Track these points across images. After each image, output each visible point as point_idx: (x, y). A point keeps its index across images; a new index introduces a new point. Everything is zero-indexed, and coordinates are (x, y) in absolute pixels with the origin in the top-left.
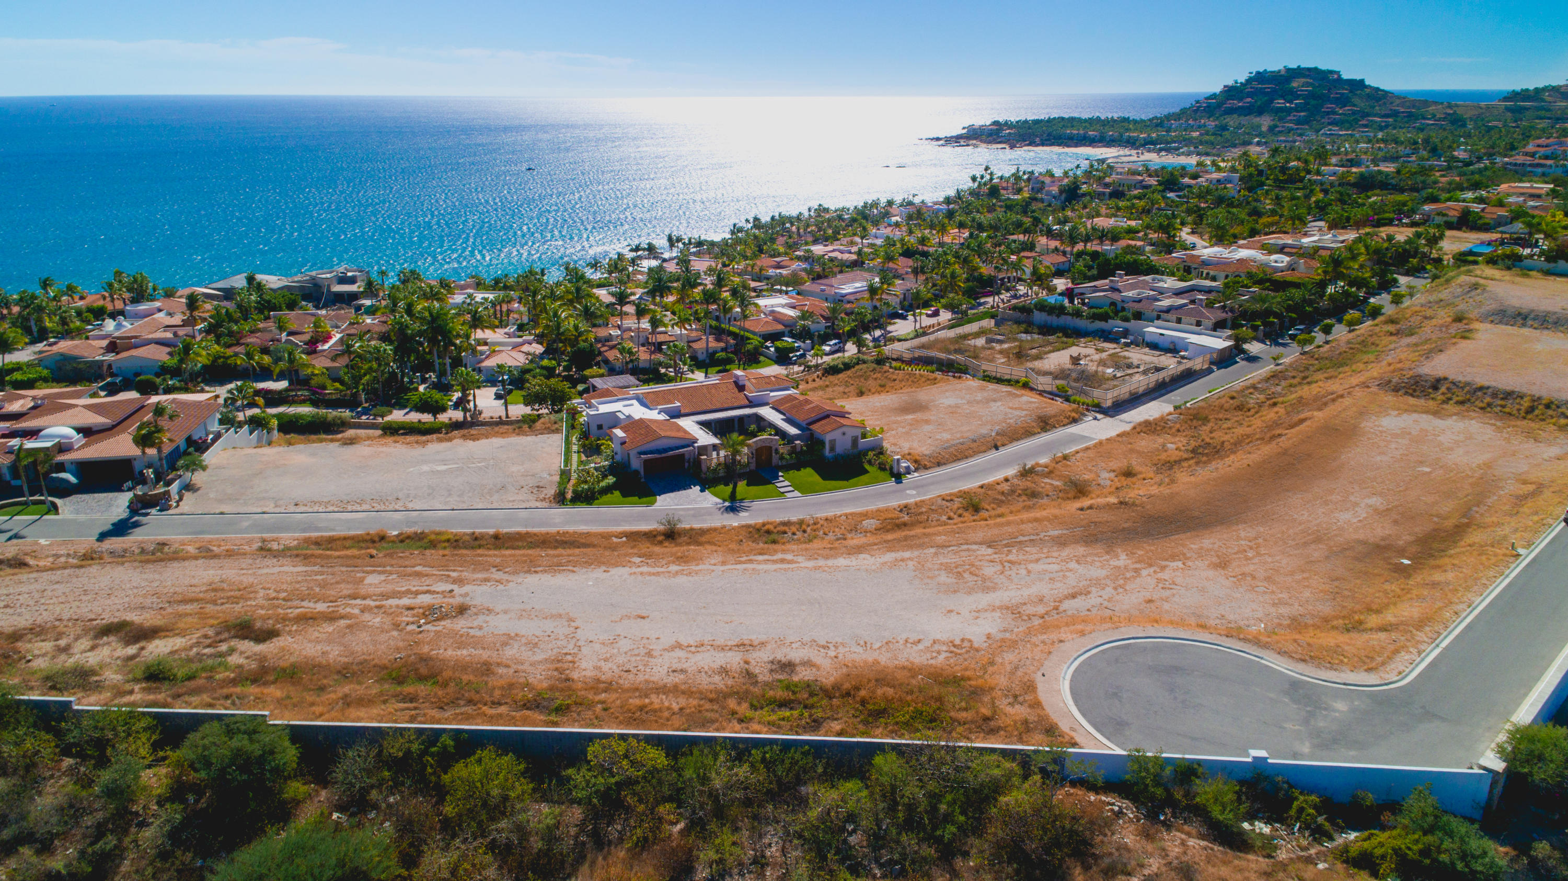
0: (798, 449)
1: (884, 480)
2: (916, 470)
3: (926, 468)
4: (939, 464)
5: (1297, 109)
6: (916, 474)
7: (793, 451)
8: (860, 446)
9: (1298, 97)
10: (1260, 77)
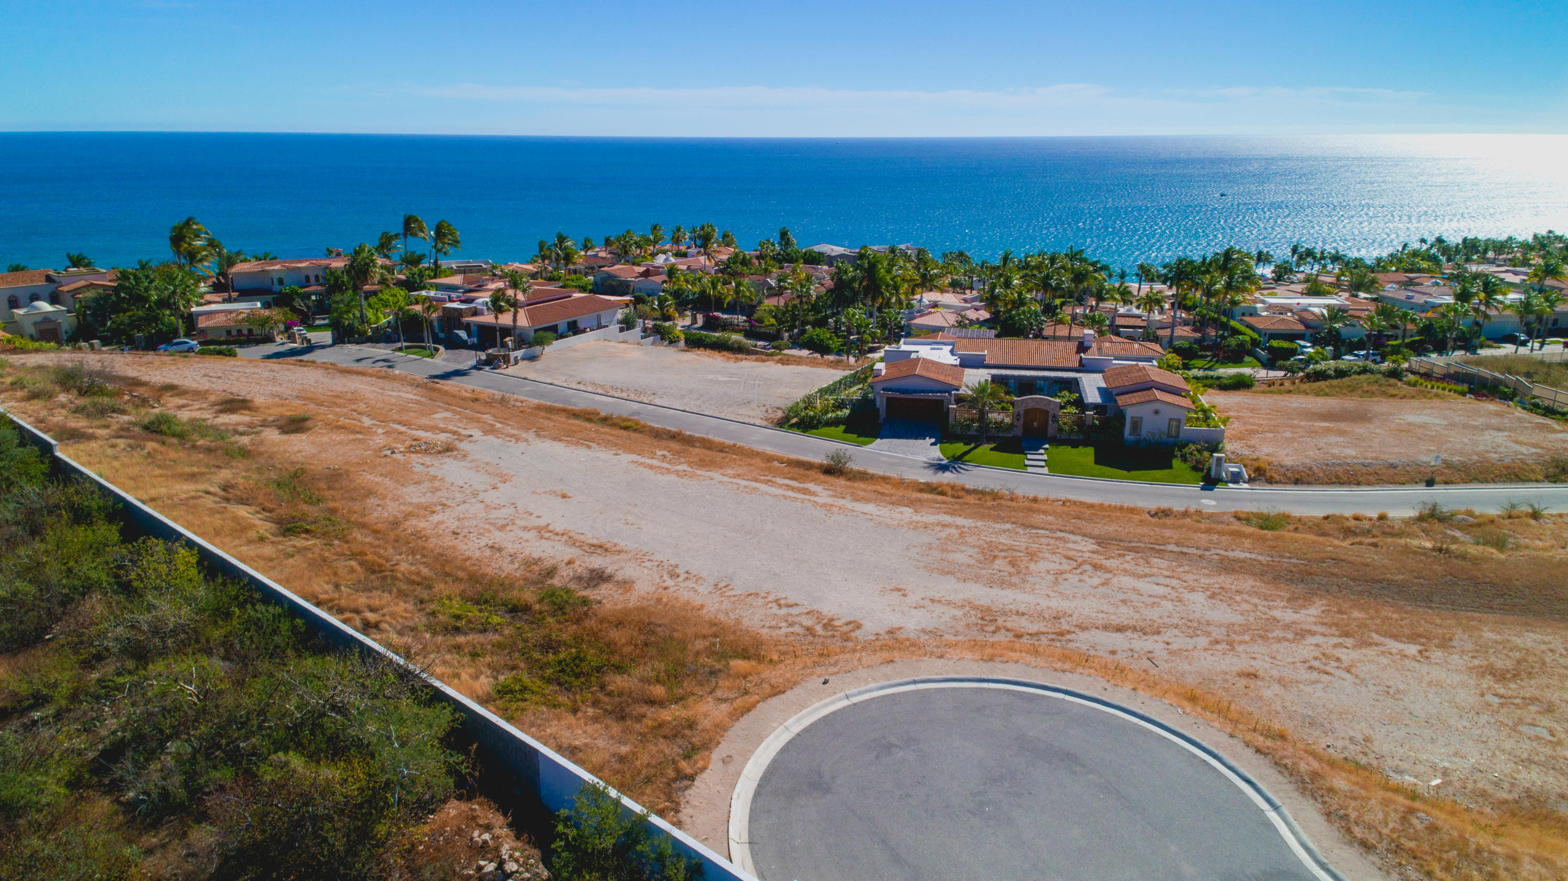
0: (1089, 422)
1: (1187, 482)
2: (1251, 480)
3: (1270, 481)
4: (1297, 482)
6: (1246, 486)
7: (1080, 422)
8: (1181, 435)
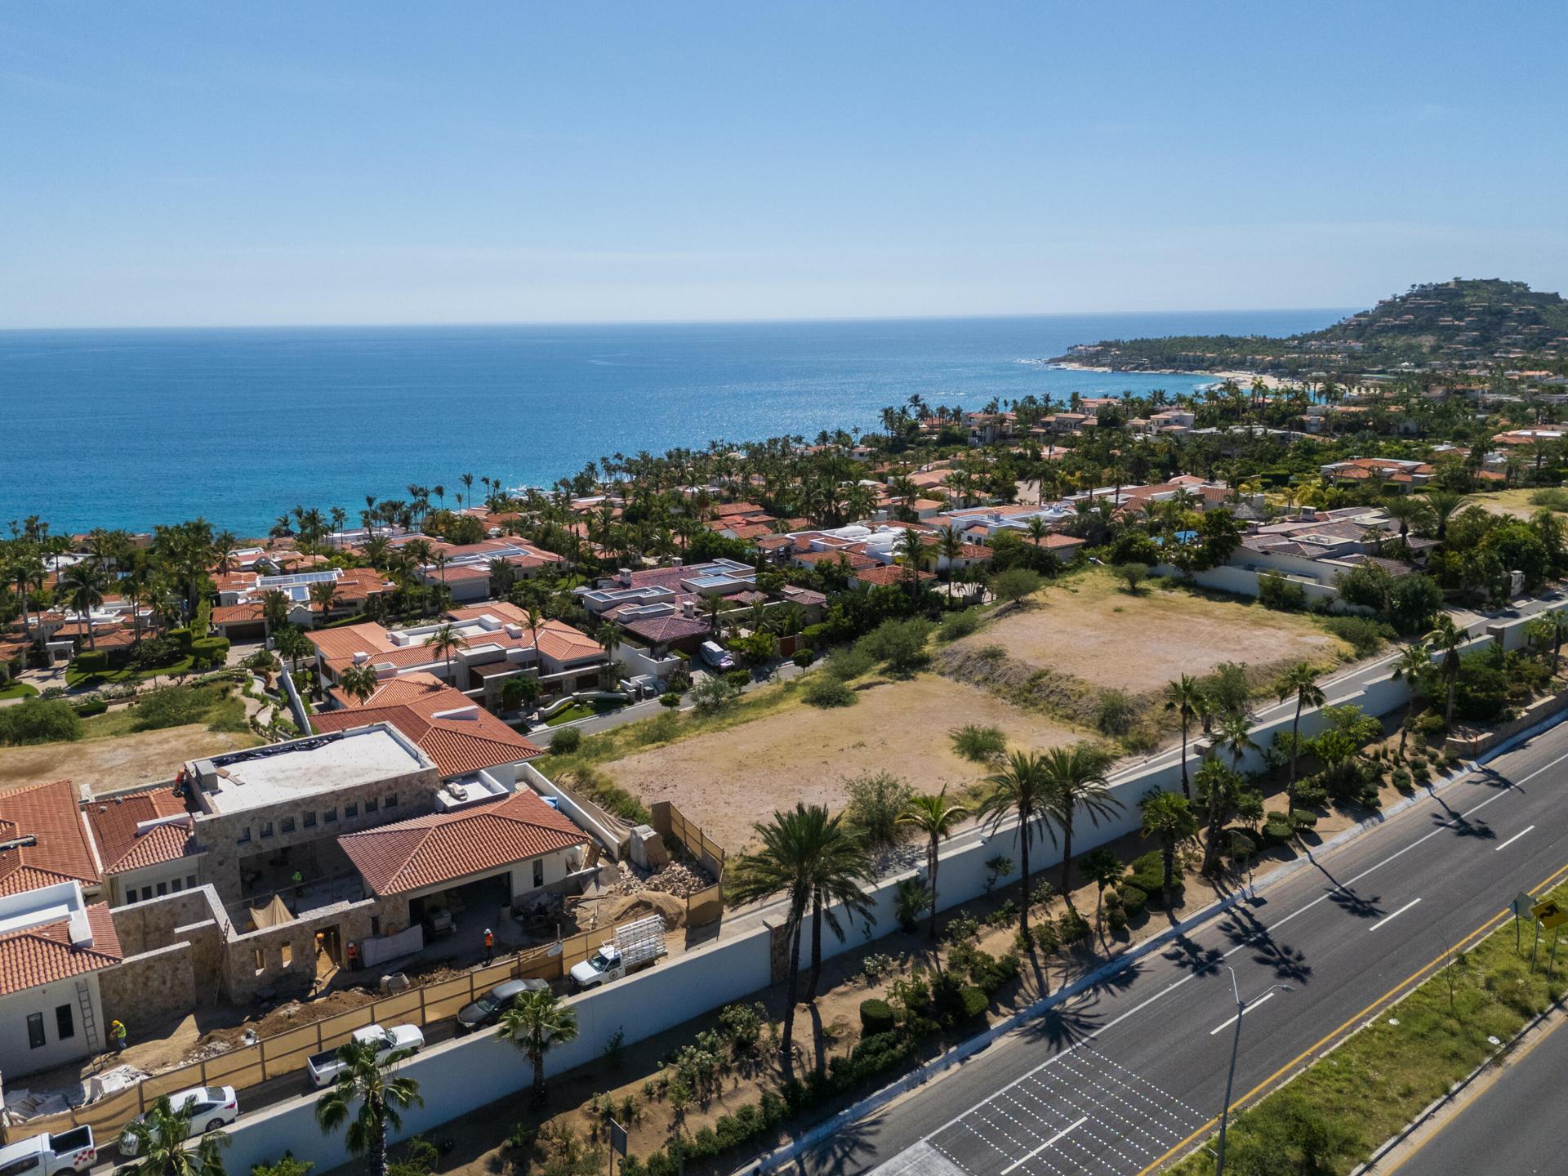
5: (1467, 328)
9: (1469, 315)
10: (1424, 292)
